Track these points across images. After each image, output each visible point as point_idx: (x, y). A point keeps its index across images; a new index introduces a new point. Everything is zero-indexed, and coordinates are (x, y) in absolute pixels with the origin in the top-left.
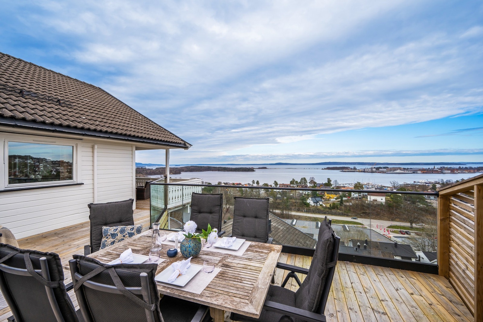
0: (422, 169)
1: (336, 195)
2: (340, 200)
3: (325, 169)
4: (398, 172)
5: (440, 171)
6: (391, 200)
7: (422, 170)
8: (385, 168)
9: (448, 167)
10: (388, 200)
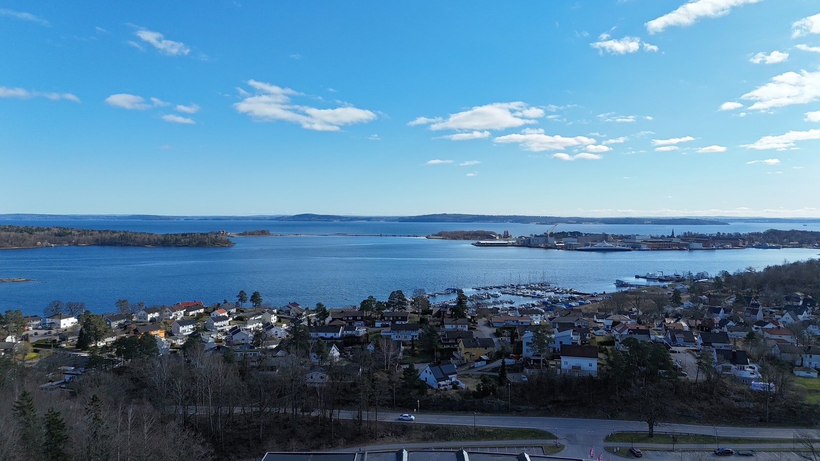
1: (486, 348)
4: (602, 247)
5: (684, 244)
8: (572, 233)
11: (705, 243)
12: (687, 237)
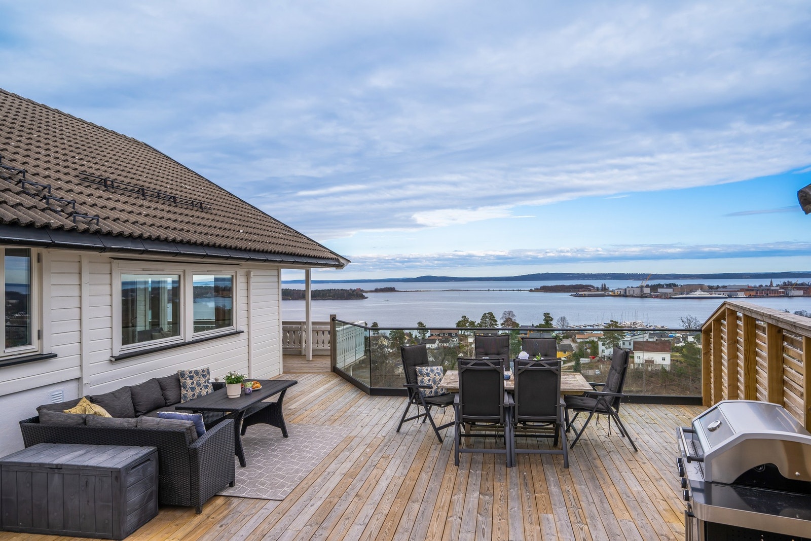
0: (747, 287)
1: (565, 353)
2: (573, 363)
3: (537, 290)
4: (697, 296)
5: (783, 292)
6: (682, 359)
7: (747, 290)
8: (669, 286)
9: (798, 283)
10: (677, 361)
11: (805, 291)
12: (786, 285)
